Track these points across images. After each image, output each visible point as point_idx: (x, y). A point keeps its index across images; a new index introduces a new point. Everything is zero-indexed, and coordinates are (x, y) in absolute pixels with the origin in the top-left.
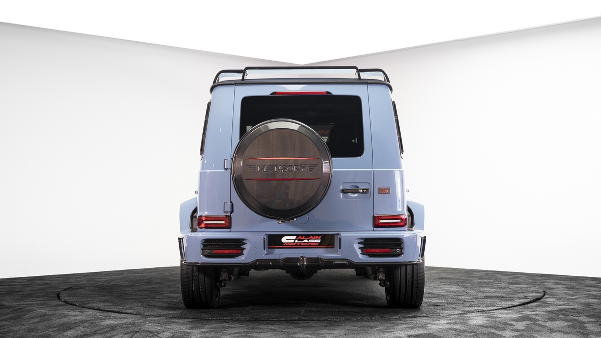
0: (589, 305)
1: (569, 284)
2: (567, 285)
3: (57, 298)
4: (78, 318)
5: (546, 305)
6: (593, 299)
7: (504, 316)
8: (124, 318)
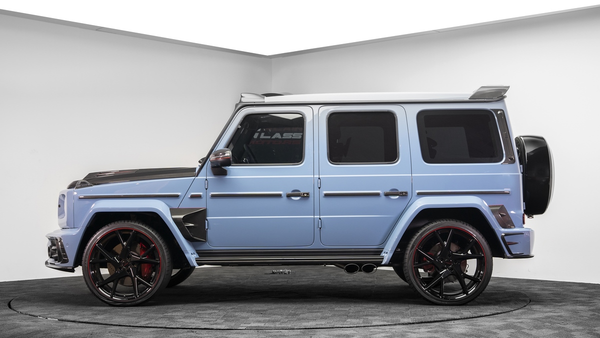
0: (576, 312)
1: (556, 289)
2: (553, 291)
3: (8, 307)
4: (31, 328)
5: (532, 312)
6: (581, 305)
7: (487, 324)
8: (82, 328)
